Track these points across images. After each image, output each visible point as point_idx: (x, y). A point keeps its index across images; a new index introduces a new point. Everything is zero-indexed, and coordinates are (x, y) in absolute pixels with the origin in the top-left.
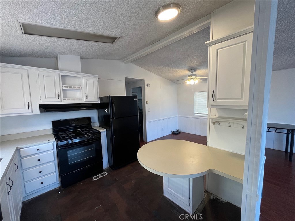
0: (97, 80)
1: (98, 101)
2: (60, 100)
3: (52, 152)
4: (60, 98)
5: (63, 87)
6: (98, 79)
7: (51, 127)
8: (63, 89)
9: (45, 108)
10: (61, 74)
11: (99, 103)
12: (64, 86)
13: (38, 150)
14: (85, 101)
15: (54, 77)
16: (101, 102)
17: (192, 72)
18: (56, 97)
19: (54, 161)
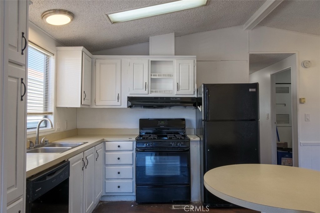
0: (194, 62)
1: (194, 94)
2: (147, 92)
3: (131, 153)
4: (147, 89)
5: (151, 75)
6: (196, 62)
8: (151, 79)
10: (151, 59)
11: (196, 97)
12: (153, 74)
13: (119, 146)
14: (176, 95)
15: (143, 65)
16: (198, 97)
18: (143, 89)
19: (132, 165)
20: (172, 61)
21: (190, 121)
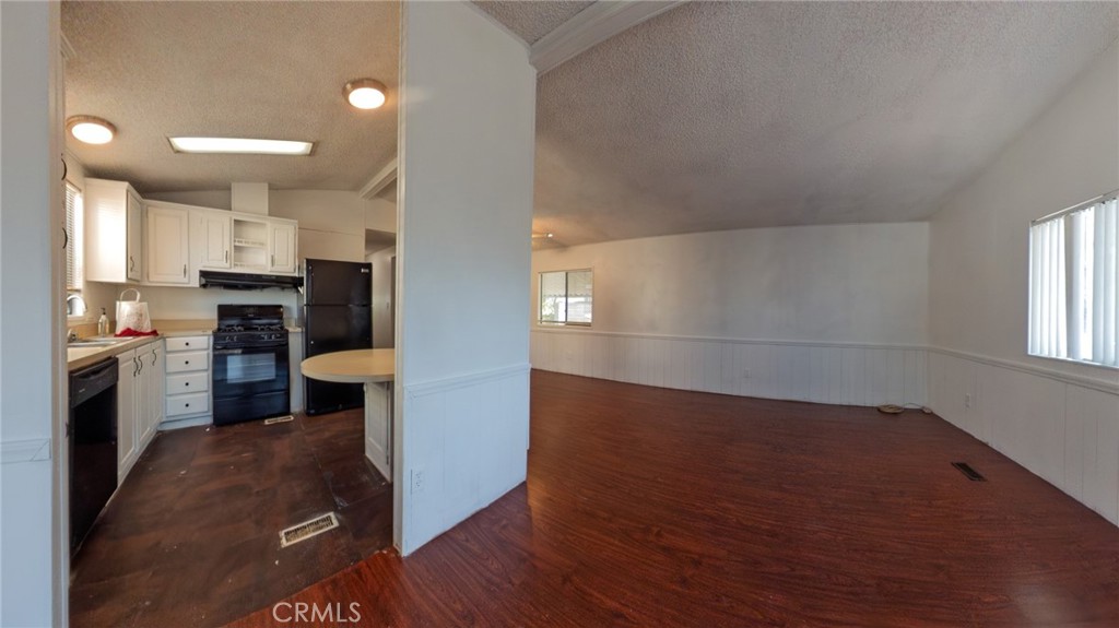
0: (295, 230)
1: (295, 272)
2: (228, 265)
3: (206, 352)
7: (214, 315)
8: (234, 246)
9: (211, 279)
10: (234, 217)
11: (297, 276)
12: (236, 239)
13: (187, 344)
14: (270, 271)
15: (223, 225)
18: (222, 260)
19: (206, 370)
20: (265, 224)
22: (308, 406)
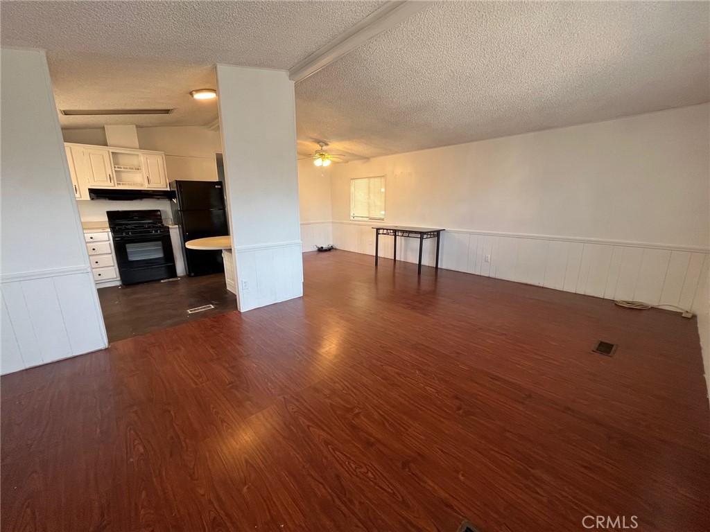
0: (163, 158)
1: (167, 187)
2: (112, 184)
4: (112, 182)
5: (115, 167)
7: (106, 219)
8: (116, 171)
9: (97, 194)
10: (111, 151)
11: (169, 190)
13: (91, 238)
14: (148, 188)
15: (103, 156)
17: (322, 146)
18: (107, 180)
19: (111, 253)
20: (138, 155)
21: (165, 212)
22: (189, 272)
